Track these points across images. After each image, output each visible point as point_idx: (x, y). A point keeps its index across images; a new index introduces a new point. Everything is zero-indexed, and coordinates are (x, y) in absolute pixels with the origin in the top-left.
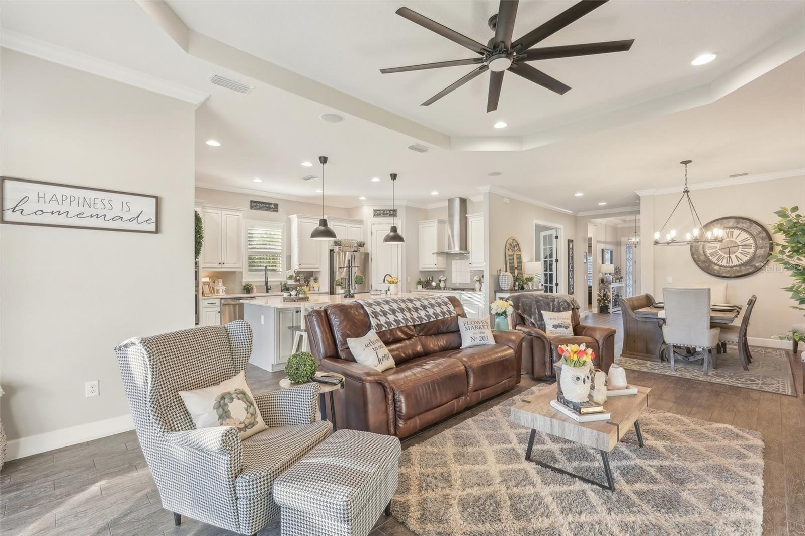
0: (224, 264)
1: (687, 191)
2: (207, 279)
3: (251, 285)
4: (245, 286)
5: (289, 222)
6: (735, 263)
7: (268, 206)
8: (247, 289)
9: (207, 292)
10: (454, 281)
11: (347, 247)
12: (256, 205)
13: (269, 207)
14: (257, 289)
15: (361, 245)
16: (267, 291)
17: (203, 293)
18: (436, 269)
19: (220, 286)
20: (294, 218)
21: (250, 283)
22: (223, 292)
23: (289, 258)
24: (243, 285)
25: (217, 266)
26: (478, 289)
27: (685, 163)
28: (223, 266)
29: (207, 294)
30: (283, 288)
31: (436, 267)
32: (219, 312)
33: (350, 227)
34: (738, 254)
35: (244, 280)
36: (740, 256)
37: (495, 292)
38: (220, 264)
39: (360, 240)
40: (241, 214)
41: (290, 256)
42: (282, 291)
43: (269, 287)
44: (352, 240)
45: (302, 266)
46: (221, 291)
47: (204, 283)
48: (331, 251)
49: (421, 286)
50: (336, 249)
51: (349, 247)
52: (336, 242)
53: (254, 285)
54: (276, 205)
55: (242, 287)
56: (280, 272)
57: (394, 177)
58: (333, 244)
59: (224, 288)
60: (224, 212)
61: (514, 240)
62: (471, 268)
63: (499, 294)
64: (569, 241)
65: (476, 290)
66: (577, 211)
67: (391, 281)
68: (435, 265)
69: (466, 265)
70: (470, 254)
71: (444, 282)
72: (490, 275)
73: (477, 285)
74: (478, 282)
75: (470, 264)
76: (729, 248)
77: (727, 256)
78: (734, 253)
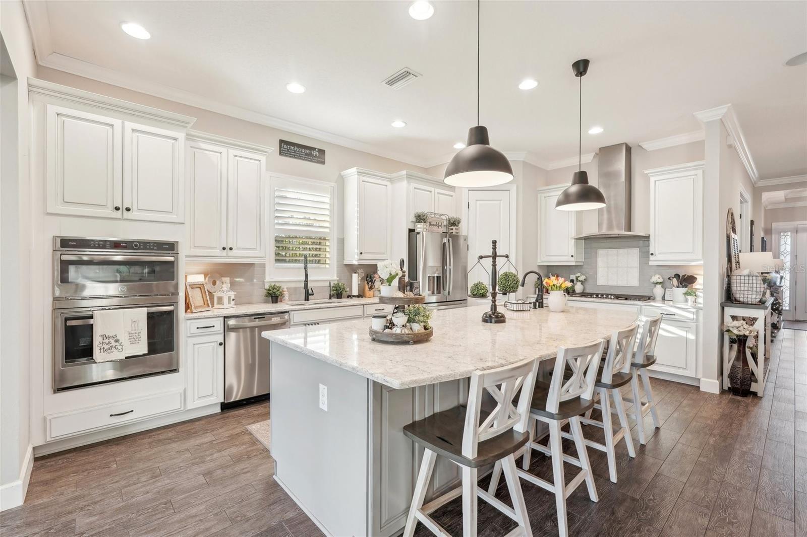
0: (231, 249)
2: (200, 279)
3: (280, 287)
4: (269, 290)
5: (341, 182)
7: (308, 152)
8: (274, 296)
9: (197, 304)
10: (599, 283)
11: (433, 225)
12: (288, 148)
13: (310, 155)
14: (290, 295)
15: (454, 223)
16: (307, 299)
17: (188, 307)
19: (224, 290)
20: (352, 173)
21: (278, 285)
22: (229, 303)
23: (342, 242)
24: (267, 286)
25: (218, 252)
26: (659, 297)
28: (231, 253)
29: (196, 307)
30: (332, 292)
32: (221, 344)
33: (438, 193)
35: (268, 279)
37: (722, 306)
38: (224, 249)
39: (453, 215)
40: (263, 159)
41: (343, 239)
42: (330, 298)
43: (310, 291)
44: (441, 215)
45: (364, 256)
46: (226, 300)
47: (193, 286)
48: (411, 231)
50: (420, 227)
51: (436, 225)
52: (419, 216)
53: (285, 287)
54: (322, 152)
55: (265, 292)
56: (327, 266)
57: (581, 67)
58: (414, 219)
59: (232, 294)
60: (232, 152)
61: (732, 214)
62: (653, 261)
63: (730, 311)
64: (752, 223)
65: (654, 299)
66: (761, 177)
67: (554, 285)
68: (572, 256)
69: (630, 257)
70: (651, 237)
71: (582, 284)
72: (719, 274)
73: (658, 291)
74: (659, 286)
75: (652, 254)
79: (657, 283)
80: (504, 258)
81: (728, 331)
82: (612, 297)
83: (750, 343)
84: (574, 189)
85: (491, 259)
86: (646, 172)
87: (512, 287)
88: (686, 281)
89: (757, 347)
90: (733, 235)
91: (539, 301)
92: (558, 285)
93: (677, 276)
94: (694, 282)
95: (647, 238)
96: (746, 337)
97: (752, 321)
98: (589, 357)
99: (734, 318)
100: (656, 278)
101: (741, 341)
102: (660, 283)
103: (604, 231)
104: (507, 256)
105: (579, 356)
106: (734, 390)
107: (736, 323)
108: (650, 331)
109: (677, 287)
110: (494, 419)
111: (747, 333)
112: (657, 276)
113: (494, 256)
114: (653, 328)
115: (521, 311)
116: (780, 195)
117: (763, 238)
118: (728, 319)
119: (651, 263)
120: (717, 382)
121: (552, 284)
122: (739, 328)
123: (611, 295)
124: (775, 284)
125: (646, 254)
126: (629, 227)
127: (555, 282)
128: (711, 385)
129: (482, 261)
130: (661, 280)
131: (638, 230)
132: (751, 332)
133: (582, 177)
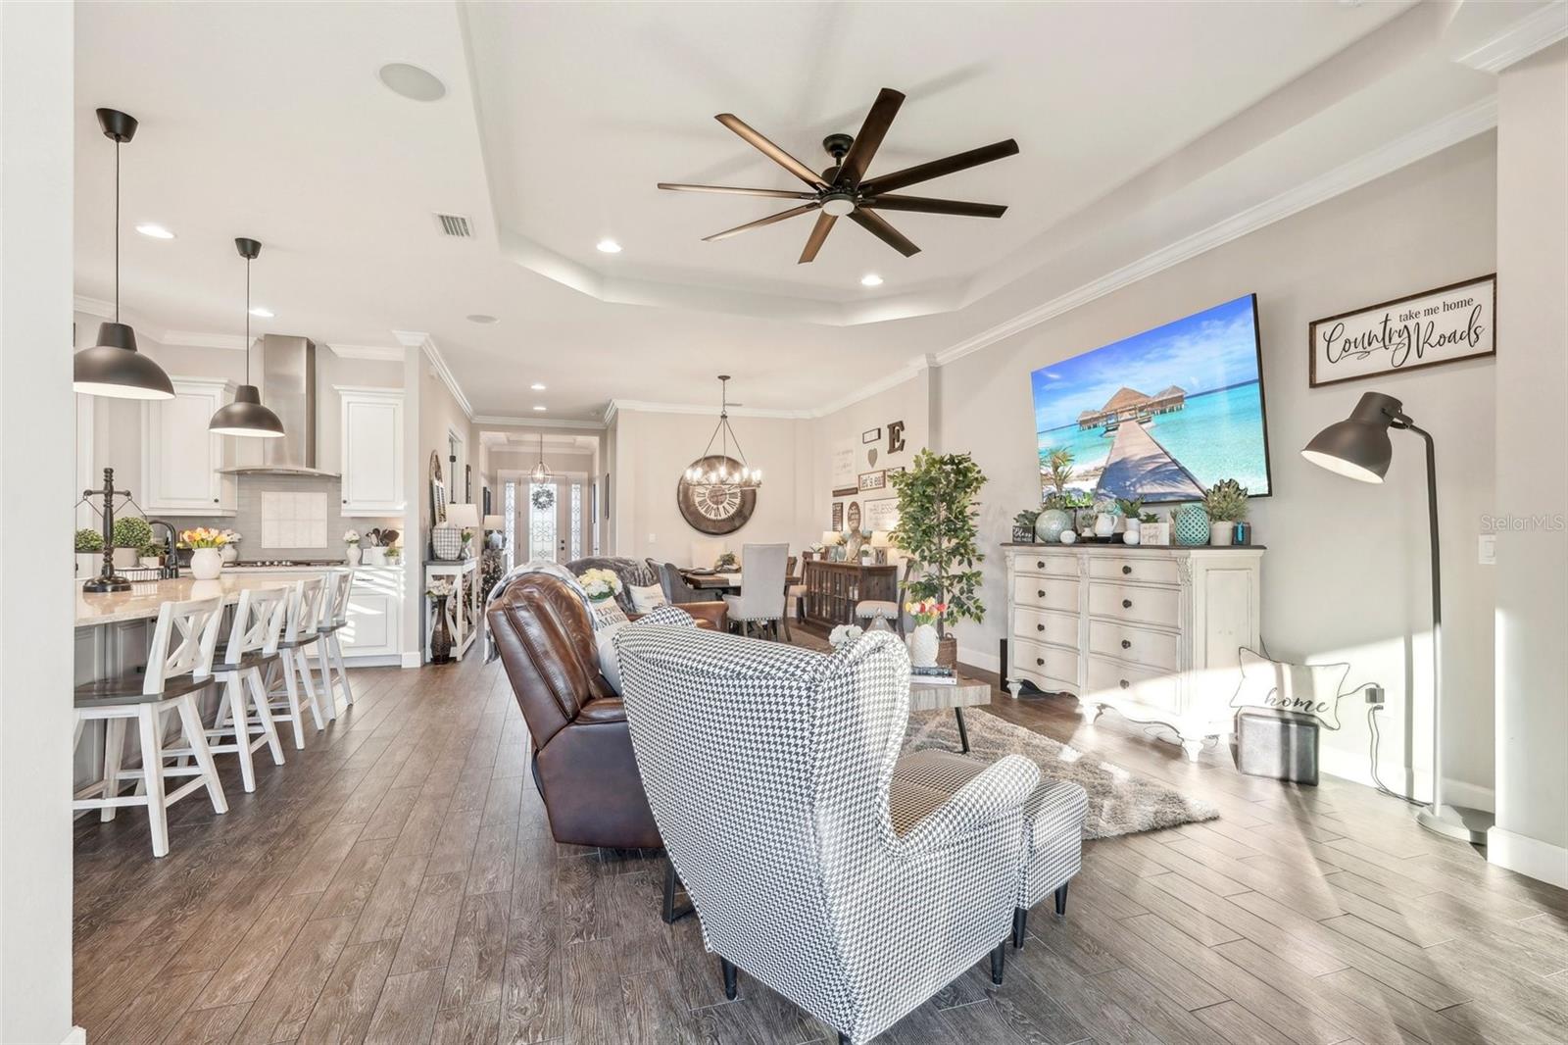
1: (724, 417)
6: (724, 516)
10: (266, 544)
18: (219, 514)
26: (354, 561)
27: (724, 378)
31: (217, 506)
34: (725, 504)
36: (727, 507)
37: (424, 565)
49: (157, 558)
57: (248, 247)
61: (437, 457)
62: (346, 511)
63: (433, 570)
64: (468, 468)
65: (348, 564)
66: (477, 413)
67: (202, 540)
68: (216, 501)
69: (314, 503)
70: (343, 479)
71: (234, 547)
72: (420, 528)
73: (353, 552)
74: (354, 546)
75: (345, 502)
76: (717, 496)
77: (715, 506)
78: (722, 502)
79: (351, 542)
80: (123, 496)
81: (429, 592)
82: (288, 564)
83: (449, 603)
84: (239, 408)
85: (102, 497)
86: (336, 387)
87: (140, 540)
88: (387, 537)
89: (455, 607)
90: (436, 483)
91: (171, 567)
92: (210, 539)
93: (376, 531)
94: (396, 539)
95: (338, 479)
96: (445, 597)
97: (450, 579)
98: (274, 603)
99: (437, 578)
100: (350, 535)
101: (441, 602)
102: (356, 541)
103: (269, 465)
104: (128, 494)
105: (264, 600)
106: (436, 660)
107: (437, 583)
108: (340, 587)
109: (377, 545)
110: (177, 657)
111: (446, 593)
112: (352, 532)
113: (109, 492)
114: (343, 585)
115: (143, 581)
116: (501, 436)
117: (485, 489)
118: (429, 579)
119: (343, 514)
120: (419, 653)
121: (198, 539)
122: (439, 588)
123: (287, 561)
124: (497, 546)
125: (336, 503)
126: (312, 463)
127: (204, 535)
128: (412, 659)
129: (90, 498)
130: (356, 538)
131: (324, 467)
132: (450, 590)
133: (249, 394)
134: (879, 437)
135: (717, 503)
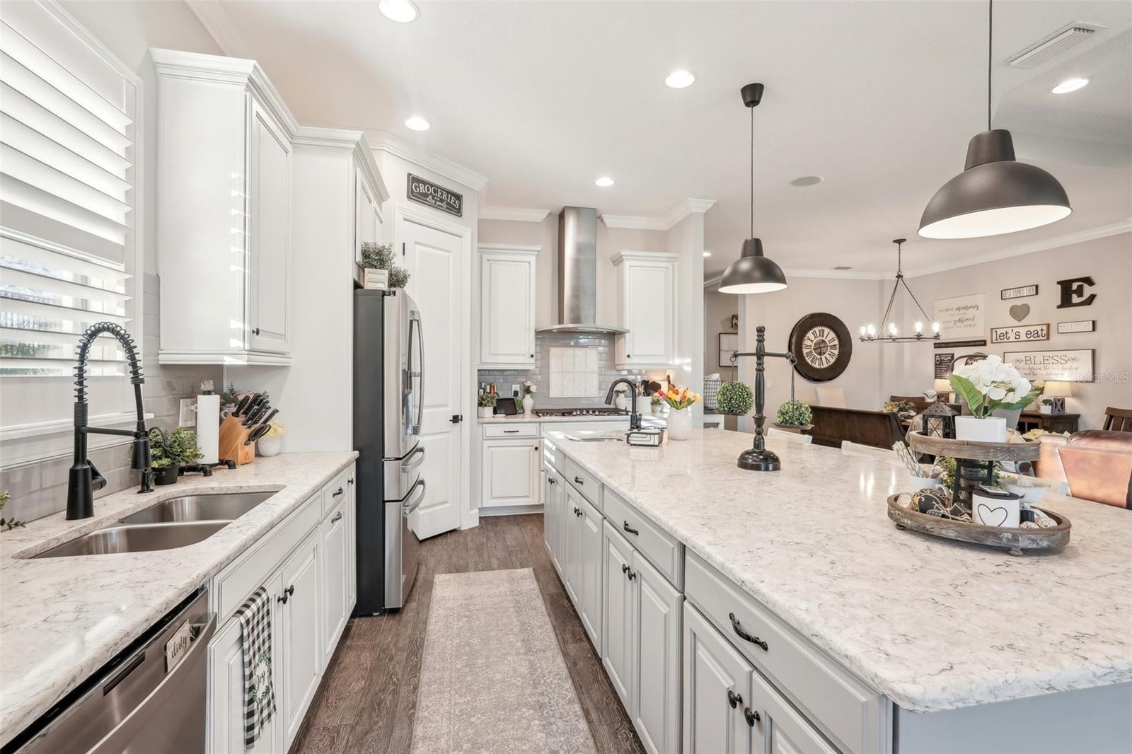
6: (825, 365)
10: (554, 393)
27: (899, 241)
31: (532, 360)
34: (826, 355)
36: (828, 357)
62: (629, 364)
68: (532, 356)
69: (589, 359)
71: (531, 396)
74: (622, 395)
75: (628, 356)
76: (821, 348)
77: (819, 357)
78: (824, 354)
79: (620, 392)
93: (644, 383)
134: (1037, 294)
135: (820, 354)
